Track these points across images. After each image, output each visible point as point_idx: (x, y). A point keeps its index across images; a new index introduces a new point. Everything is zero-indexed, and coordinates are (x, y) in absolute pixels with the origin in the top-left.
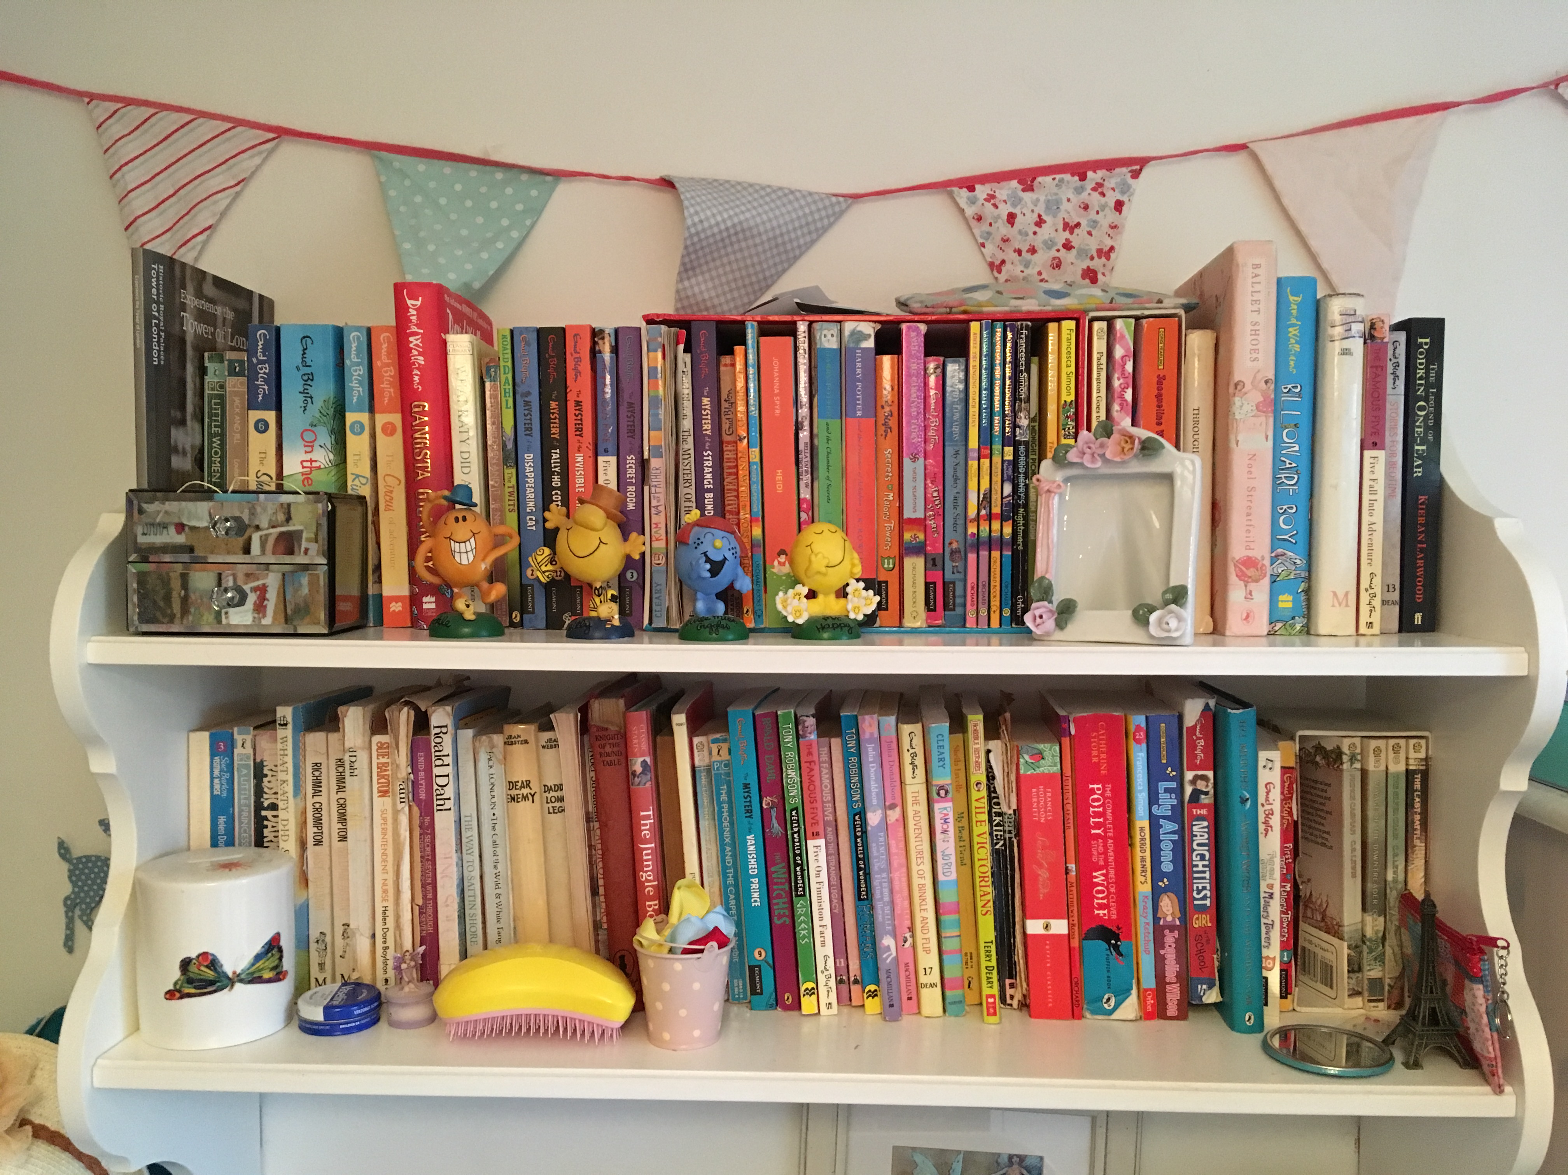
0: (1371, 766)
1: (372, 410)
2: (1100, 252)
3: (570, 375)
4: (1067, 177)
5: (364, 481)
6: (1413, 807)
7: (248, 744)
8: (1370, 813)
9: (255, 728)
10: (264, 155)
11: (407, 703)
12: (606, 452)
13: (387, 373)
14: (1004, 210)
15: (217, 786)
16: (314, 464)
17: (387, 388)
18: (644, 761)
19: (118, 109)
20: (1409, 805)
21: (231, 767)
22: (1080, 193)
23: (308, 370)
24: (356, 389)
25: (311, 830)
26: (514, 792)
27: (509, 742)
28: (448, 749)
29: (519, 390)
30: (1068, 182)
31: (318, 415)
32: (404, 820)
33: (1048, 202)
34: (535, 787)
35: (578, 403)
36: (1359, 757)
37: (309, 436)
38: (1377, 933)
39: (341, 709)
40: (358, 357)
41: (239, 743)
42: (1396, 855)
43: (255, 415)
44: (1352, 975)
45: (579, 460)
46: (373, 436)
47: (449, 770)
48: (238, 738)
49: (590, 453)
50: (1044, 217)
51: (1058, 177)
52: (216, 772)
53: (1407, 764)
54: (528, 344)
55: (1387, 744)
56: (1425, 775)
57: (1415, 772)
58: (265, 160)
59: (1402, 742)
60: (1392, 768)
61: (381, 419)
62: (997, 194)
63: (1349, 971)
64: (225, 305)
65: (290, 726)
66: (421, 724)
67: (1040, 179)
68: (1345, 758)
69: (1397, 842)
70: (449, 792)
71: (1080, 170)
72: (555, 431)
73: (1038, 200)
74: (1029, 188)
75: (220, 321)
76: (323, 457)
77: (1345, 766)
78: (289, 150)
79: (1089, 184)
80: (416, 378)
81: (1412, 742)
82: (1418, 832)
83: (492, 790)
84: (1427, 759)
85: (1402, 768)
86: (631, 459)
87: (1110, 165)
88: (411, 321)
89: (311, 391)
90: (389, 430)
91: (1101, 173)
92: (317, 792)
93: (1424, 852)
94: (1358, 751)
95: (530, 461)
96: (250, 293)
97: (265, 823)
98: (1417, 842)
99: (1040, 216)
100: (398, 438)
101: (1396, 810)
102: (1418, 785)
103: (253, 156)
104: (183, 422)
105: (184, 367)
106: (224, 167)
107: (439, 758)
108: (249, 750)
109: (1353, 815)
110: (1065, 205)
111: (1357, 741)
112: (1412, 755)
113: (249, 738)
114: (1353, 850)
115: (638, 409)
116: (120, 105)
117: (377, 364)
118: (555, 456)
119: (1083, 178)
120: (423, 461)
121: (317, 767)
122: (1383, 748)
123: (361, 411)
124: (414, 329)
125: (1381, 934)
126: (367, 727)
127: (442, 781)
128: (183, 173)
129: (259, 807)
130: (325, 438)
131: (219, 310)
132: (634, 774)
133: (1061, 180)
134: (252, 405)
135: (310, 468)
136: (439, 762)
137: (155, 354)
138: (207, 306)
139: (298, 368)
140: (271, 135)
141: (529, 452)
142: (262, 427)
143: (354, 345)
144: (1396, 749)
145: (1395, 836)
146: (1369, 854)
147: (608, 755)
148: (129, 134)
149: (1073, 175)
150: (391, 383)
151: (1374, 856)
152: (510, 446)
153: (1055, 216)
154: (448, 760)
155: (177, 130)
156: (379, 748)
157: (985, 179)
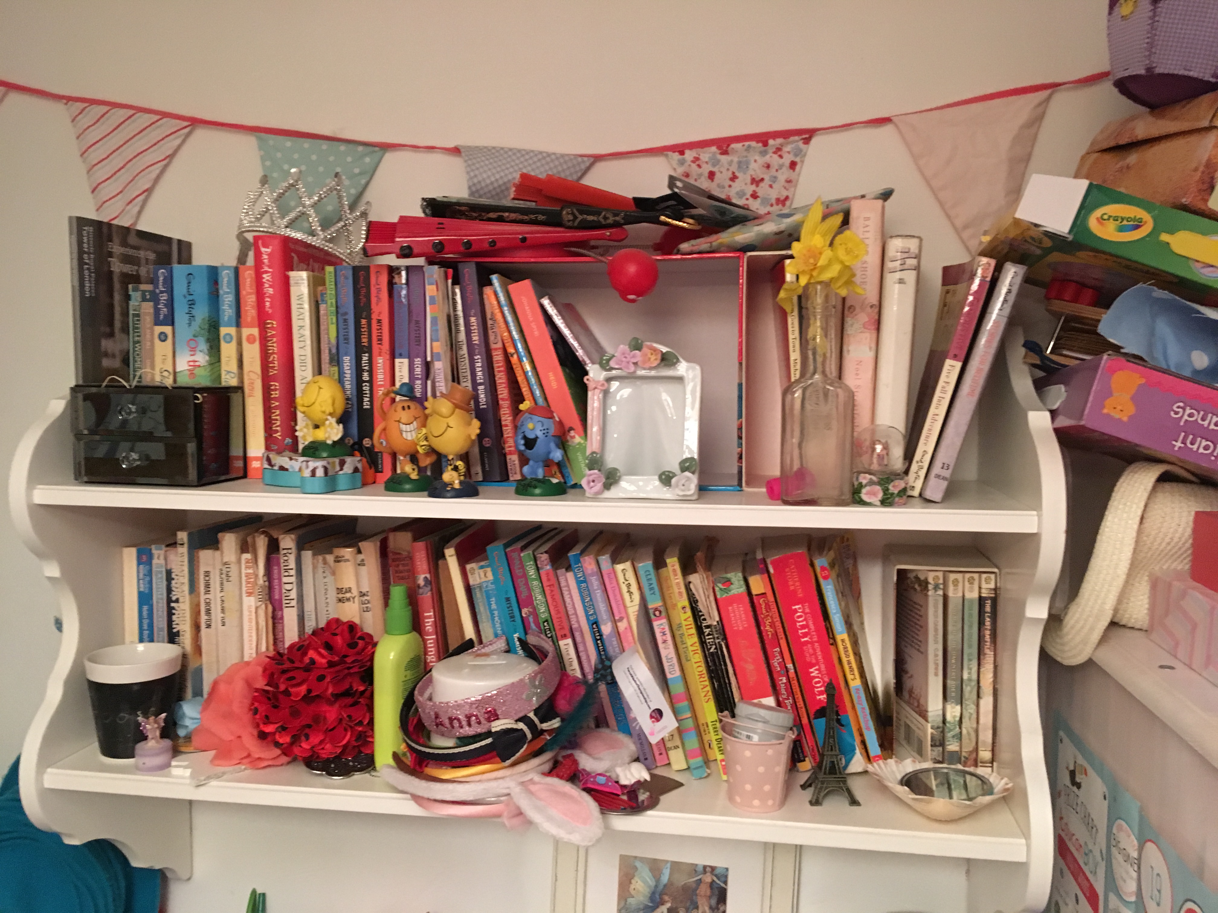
0: (951, 594)
1: (238, 325)
2: (778, 201)
3: (374, 300)
4: (753, 144)
5: (232, 375)
6: (984, 624)
7: (162, 557)
8: (950, 628)
9: (167, 546)
10: (183, 137)
11: (263, 532)
12: (401, 356)
13: (250, 300)
14: (706, 169)
15: (142, 586)
16: (197, 364)
17: (250, 311)
18: (426, 577)
19: (86, 107)
20: (981, 623)
21: (150, 573)
22: (764, 156)
23: (191, 298)
24: (227, 310)
25: (203, 618)
26: (341, 596)
27: (338, 560)
28: (292, 564)
29: (341, 311)
30: (754, 148)
31: (198, 329)
32: (262, 613)
33: (740, 163)
34: (355, 592)
35: (379, 321)
36: (941, 586)
37: (193, 344)
38: (954, 717)
39: (220, 535)
40: (228, 287)
41: (156, 556)
42: (970, 660)
43: (159, 329)
44: (934, 748)
45: (381, 362)
46: (240, 344)
47: (293, 579)
48: (155, 552)
49: (388, 357)
50: (737, 174)
51: (747, 144)
52: (141, 576)
53: (980, 592)
54: (346, 278)
55: (964, 578)
56: (995, 601)
57: (986, 598)
58: (184, 141)
59: (976, 576)
60: (968, 595)
61: (246, 332)
62: (701, 157)
63: (932, 746)
64: (147, 250)
65: (186, 546)
66: (273, 547)
67: (733, 146)
68: (930, 587)
69: (971, 650)
70: (293, 594)
71: (763, 138)
72: (365, 340)
73: (732, 161)
74: (725, 153)
75: (143, 262)
76: (202, 358)
77: (930, 593)
78: (201, 134)
79: (771, 150)
80: (268, 304)
81: (984, 576)
82: (988, 644)
83: (326, 593)
84: (995, 589)
85: (975, 595)
86: (418, 361)
87: (786, 134)
88: (263, 263)
89: (194, 312)
90: (251, 340)
91: (779, 141)
92: (207, 592)
93: (992, 659)
94: (941, 581)
95: (347, 361)
96: (169, 240)
97: (174, 611)
98: (987, 651)
99: (733, 173)
100: (256, 346)
101: (971, 626)
102: (988, 608)
103: (176, 138)
104: (111, 335)
105: (111, 296)
106: (155, 147)
107: (286, 571)
108: (162, 561)
109: (936, 630)
110: (753, 165)
111: (940, 575)
112: (984, 585)
113: (162, 552)
114: (936, 655)
115: (422, 325)
116: (86, 105)
117: (243, 293)
118: (365, 358)
119: (765, 144)
120: (272, 362)
121: (207, 574)
122: (960, 580)
123: (231, 326)
124: (266, 269)
125: (958, 719)
126: (238, 547)
127: (288, 587)
128: (128, 152)
129: (169, 600)
130: (203, 345)
131: (142, 254)
132: (419, 587)
133: (749, 146)
134: (157, 323)
135: (194, 366)
136: (286, 574)
137: (87, 289)
138: (131, 252)
139: (185, 297)
140: (186, 124)
141: (346, 355)
142: (163, 337)
143: (226, 280)
144: (971, 581)
145: (970, 646)
146: (949, 658)
147: (401, 572)
148: (95, 124)
149: (758, 142)
150: (253, 307)
151: (953, 661)
152: (334, 351)
153: (745, 174)
154: (293, 572)
155: (124, 121)
156: (247, 562)
157: (692, 145)
